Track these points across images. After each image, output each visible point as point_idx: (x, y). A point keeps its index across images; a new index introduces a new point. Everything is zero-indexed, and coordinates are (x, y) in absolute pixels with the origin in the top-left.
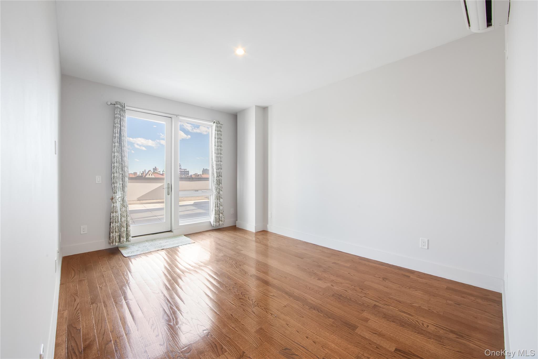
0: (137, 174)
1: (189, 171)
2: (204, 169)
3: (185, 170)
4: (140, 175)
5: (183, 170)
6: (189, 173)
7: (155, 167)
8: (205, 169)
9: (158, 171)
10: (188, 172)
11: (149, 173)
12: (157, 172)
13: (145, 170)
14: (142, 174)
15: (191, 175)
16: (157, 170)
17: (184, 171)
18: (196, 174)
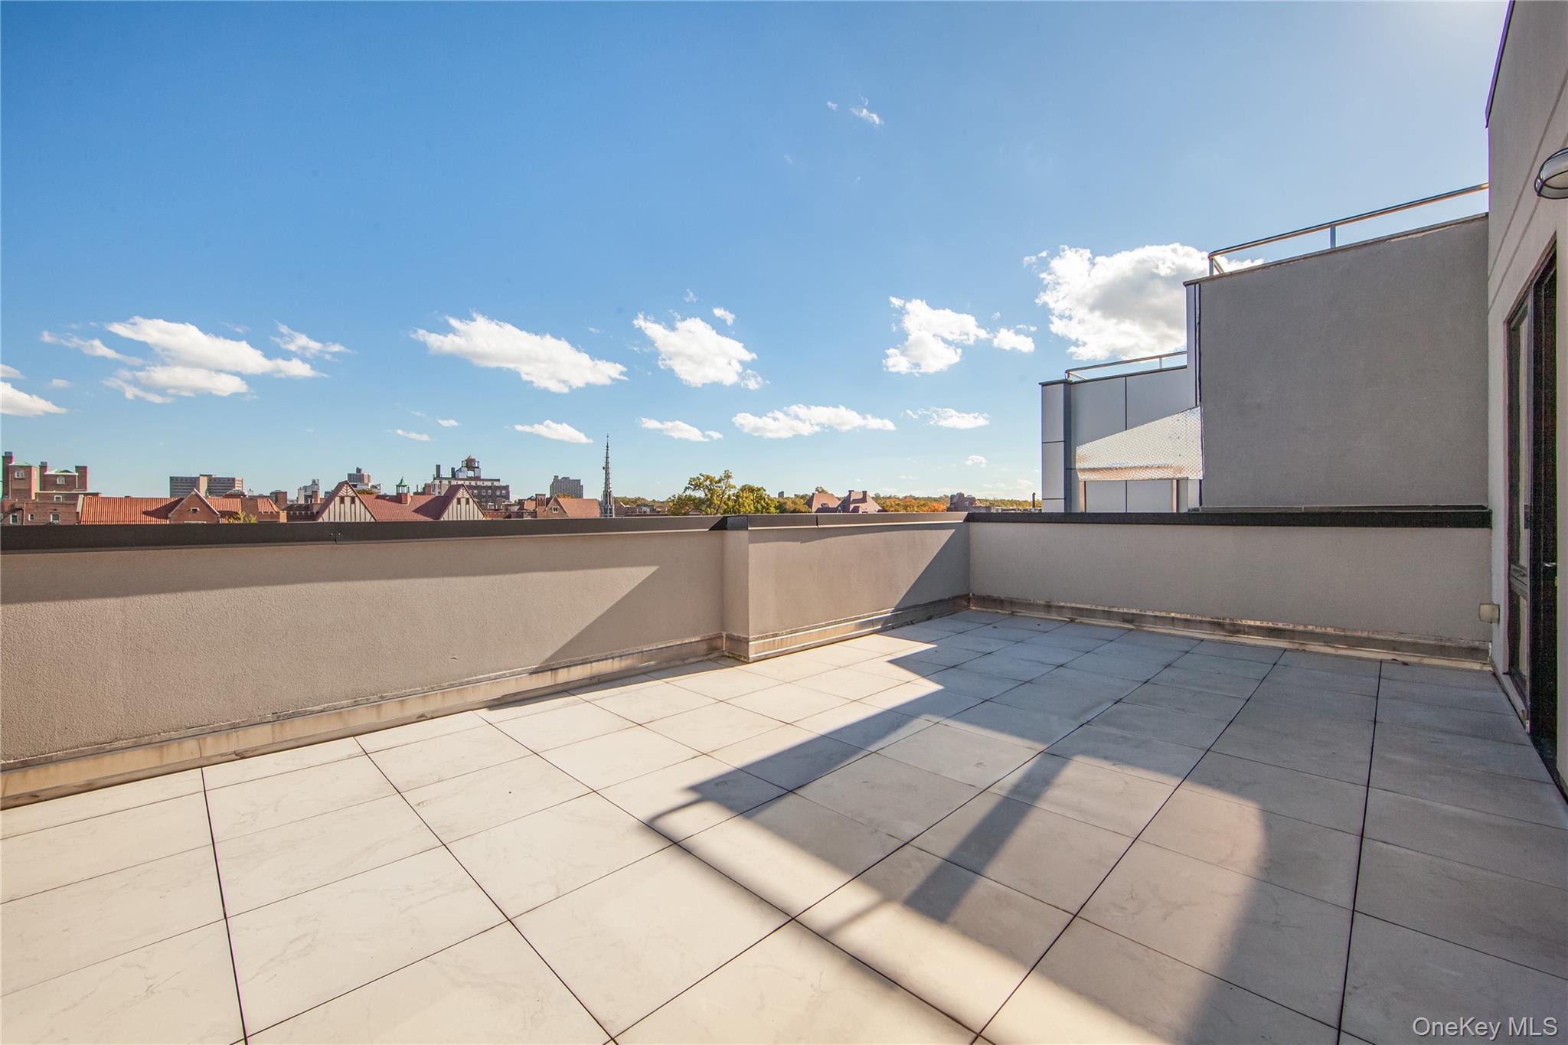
0: (286, 500)
1: (508, 486)
2: (556, 477)
3: (496, 483)
4: (302, 501)
5: (489, 484)
6: (508, 493)
7: (359, 470)
8: (560, 478)
9: (370, 485)
10: (504, 492)
11: (340, 494)
12: (365, 487)
13: (314, 481)
14: (306, 497)
15: (521, 503)
16: (366, 481)
17: (490, 488)
18: (539, 497)
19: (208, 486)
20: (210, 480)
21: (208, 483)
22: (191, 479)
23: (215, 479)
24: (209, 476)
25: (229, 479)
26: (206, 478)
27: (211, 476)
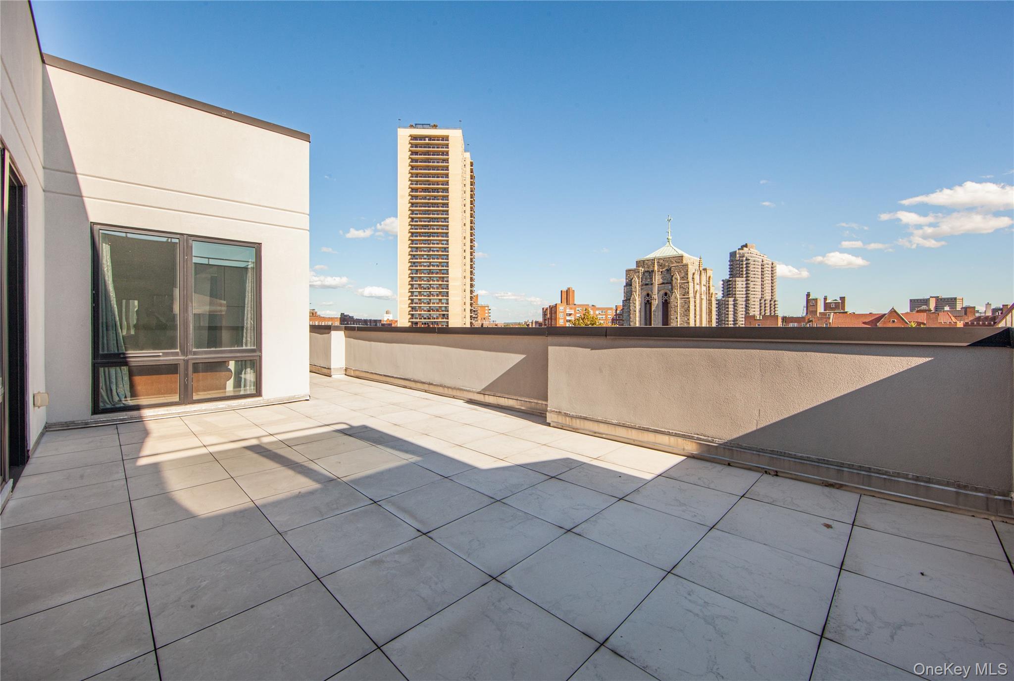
19: (936, 304)
20: (937, 300)
21: (936, 302)
22: (924, 300)
23: (941, 299)
24: (937, 298)
25: (951, 299)
26: (934, 299)
27: (938, 297)
